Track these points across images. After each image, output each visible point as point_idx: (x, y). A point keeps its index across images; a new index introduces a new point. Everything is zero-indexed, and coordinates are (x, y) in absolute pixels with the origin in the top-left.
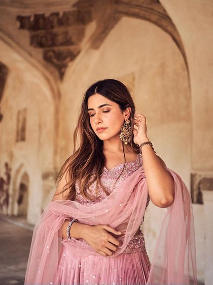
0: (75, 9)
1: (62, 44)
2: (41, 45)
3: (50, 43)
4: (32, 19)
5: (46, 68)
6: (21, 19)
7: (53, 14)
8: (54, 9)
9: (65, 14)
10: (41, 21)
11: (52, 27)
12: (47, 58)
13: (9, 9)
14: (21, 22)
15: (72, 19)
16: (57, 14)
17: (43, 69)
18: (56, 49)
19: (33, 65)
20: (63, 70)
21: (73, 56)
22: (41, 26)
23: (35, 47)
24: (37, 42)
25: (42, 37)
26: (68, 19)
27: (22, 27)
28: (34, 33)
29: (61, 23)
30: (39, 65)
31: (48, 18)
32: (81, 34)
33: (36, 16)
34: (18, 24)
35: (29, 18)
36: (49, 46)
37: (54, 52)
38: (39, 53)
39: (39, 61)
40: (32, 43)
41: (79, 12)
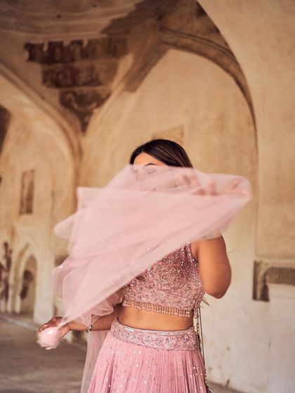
0: (105, 36)
1: (86, 84)
2: (57, 84)
3: (69, 82)
4: (46, 48)
5: (64, 115)
6: (29, 47)
7: (73, 43)
8: (75, 36)
9: (90, 42)
10: (58, 51)
11: (73, 60)
12: (65, 103)
13: (14, 33)
14: (30, 51)
15: (99, 50)
16: (80, 43)
17: (58, 117)
18: (77, 89)
19: (46, 111)
20: (86, 120)
21: (100, 101)
22: (58, 58)
23: (48, 86)
24: (52, 80)
25: (59, 73)
26: (95, 49)
27: (32, 58)
28: (47, 68)
29: (85, 55)
30: (54, 112)
31: (68, 47)
32: (112, 71)
33: (50, 44)
34: (26, 54)
35: (41, 46)
36: (68, 86)
37: (75, 94)
38: (54, 94)
39: (54, 106)
40: (44, 82)
41: (110, 40)
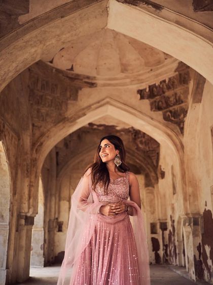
0: (177, 73)
1: (174, 104)
2: (159, 108)
3: (164, 105)
4: (147, 90)
5: (167, 126)
6: (140, 92)
7: (161, 83)
8: (161, 78)
9: (170, 79)
10: (155, 89)
11: (164, 92)
12: (166, 118)
13: (130, 87)
14: (141, 94)
15: (176, 82)
16: (164, 81)
17: (164, 128)
18: (171, 109)
19: (155, 126)
20: (182, 126)
21: (185, 112)
22: (156, 94)
23: (154, 111)
24: (157, 107)
25: (159, 102)
26: (173, 82)
27: (142, 98)
28: (152, 100)
29: (169, 88)
30: (160, 126)
31: (159, 86)
32: (186, 92)
33: (150, 87)
34: (139, 96)
36: (165, 108)
37: (171, 112)
38: (159, 115)
39: (160, 122)
40: (151, 109)
41: (180, 75)
